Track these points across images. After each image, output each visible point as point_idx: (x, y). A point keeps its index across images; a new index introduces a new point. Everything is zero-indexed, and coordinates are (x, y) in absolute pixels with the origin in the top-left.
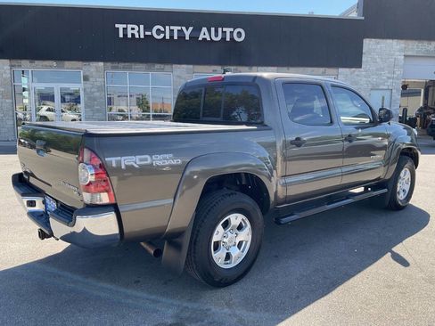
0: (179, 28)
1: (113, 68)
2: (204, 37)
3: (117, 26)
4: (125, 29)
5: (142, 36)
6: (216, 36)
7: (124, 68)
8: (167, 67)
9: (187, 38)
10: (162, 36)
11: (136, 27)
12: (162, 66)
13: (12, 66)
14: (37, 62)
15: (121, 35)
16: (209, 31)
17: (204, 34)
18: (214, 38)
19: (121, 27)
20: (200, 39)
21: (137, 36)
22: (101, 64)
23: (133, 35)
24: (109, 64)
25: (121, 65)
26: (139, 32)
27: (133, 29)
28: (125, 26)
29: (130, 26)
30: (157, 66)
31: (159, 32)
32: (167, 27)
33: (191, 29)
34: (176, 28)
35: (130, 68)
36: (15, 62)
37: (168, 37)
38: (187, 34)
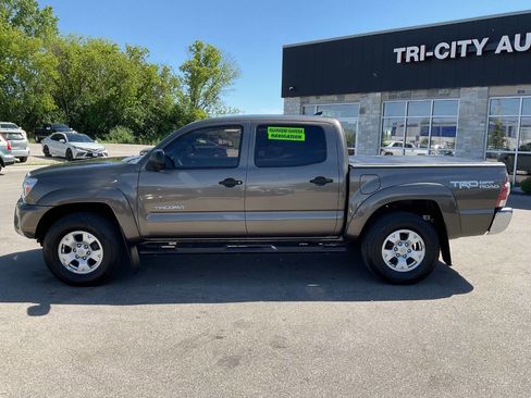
0: (469, 42)
1: (390, 98)
2: (504, 48)
3: (395, 50)
4: (404, 54)
5: (422, 59)
6: (522, 44)
7: (403, 97)
8: (454, 92)
9: (479, 53)
10: (446, 54)
11: (416, 49)
12: (447, 91)
13: (302, 103)
14: (321, 98)
15: (399, 61)
16: (512, 40)
17: (504, 44)
18: (518, 48)
19: (399, 51)
20: (498, 51)
21: (416, 59)
22: (379, 94)
23: (412, 58)
24: (387, 94)
25: (399, 94)
26: (419, 54)
27: (413, 51)
28: (404, 49)
29: (409, 49)
30: (441, 91)
31: (442, 51)
32: (454, 44)
33: (485, 40)
34: (464, 43)
35: (409, 97)
36: (305, 99)
37: (453, 55)
38: (479, 47)
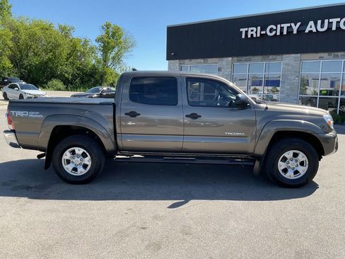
0: (289, 25)
1: (238, 61)
2: (311, 29)
3: (241, 30)
4: (247, 32)
5: (258, 35)
6: (322, 27)
7: (246, 60)
8: (279, 57)
9: (295, 32)
10: (274, 33)
11: (254, 29)
12: (274, 57)
13: (180, 64)
14: (193, 61)
15: (243, 37)
16: (316, 24)
17: (311, 27)
18: (320, 29)
19: (243, 30)
21: (255, 36)
22: (230, 59)
23: (252, 35)
24: (236, 58)
25: (244, 58)
26: (256, 32)
27: (252, 31)
28: (247, 29)
29: (250, 29)
30: (271, 57)
31: (271, 30)
32: (279, 26)
33: (299, 24)
34: (285, 26)
35: (250, 60)
36: (182, 61)
37: (278, 34)
38: (295, 28)
